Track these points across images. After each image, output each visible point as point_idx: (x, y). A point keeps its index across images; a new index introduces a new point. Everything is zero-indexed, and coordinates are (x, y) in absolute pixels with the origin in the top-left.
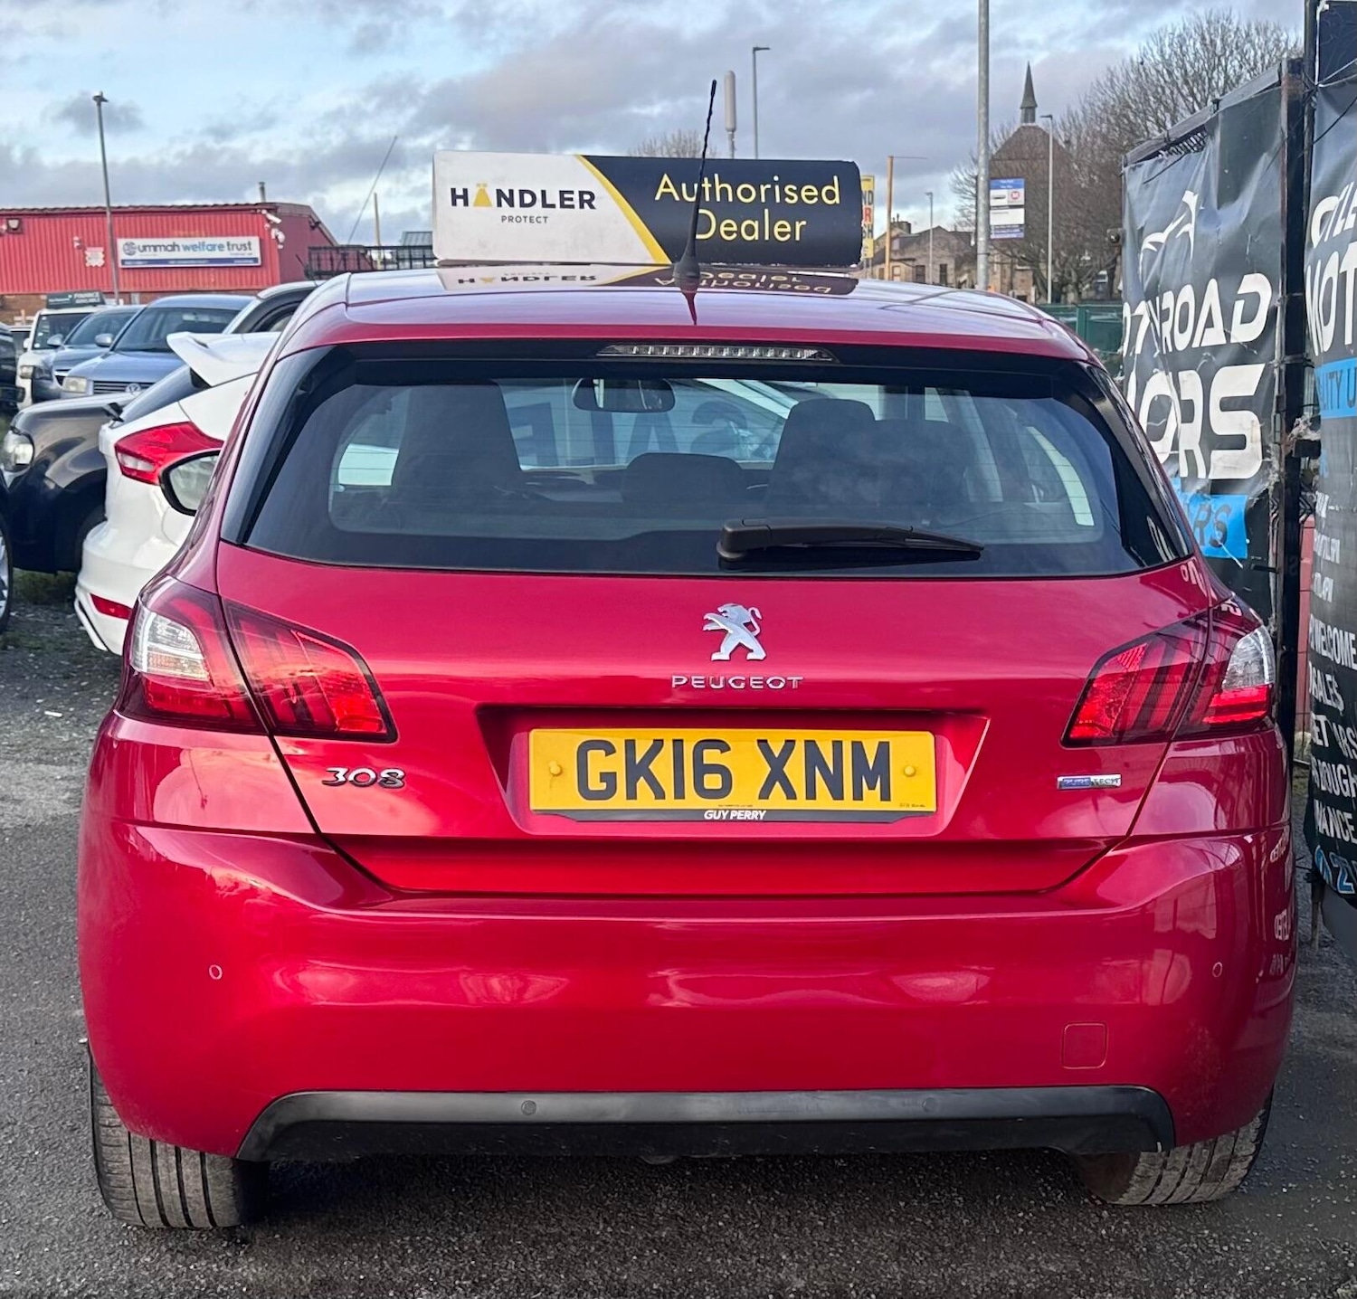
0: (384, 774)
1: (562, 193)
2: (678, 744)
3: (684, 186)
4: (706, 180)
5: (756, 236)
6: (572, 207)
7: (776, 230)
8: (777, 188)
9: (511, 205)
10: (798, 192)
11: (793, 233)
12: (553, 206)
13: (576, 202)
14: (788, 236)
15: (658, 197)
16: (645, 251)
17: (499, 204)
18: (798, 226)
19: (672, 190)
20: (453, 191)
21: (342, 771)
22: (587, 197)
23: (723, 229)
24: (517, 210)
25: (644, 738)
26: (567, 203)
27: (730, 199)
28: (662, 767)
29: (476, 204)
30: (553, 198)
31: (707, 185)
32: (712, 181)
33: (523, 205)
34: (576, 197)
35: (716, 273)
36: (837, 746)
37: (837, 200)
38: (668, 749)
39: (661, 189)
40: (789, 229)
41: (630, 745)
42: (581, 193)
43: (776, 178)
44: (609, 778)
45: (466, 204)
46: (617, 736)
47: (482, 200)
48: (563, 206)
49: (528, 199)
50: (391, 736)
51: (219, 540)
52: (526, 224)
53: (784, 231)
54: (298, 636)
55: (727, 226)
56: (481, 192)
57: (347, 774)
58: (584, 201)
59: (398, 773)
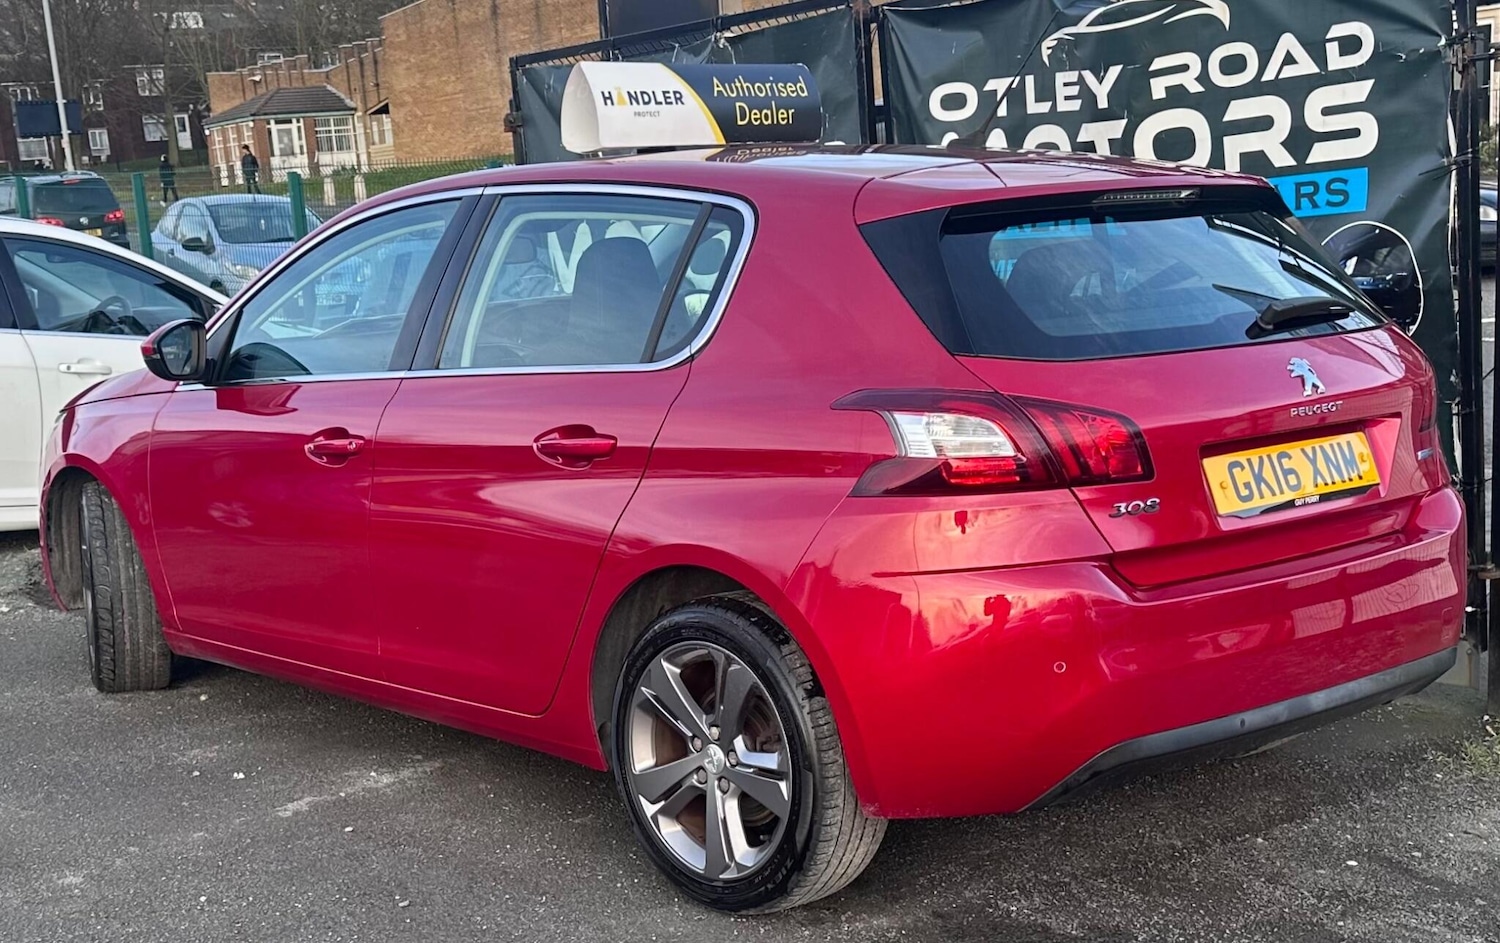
0: (1149, 503)
1: (664, 93)
2: (1269, 457)
3: (727, 85)
4: (736, 80)
5: (770, 122)
6: (671, 103)
7: (780, 116)
8: (774, 85)
9: (638, 103)
10: (785, 88)
11: (787, 118)
12: (661, 103)
13: (673, 100)
14: (786, 121)
15: (716, 94)
16: (713, 135)
17: (631, 103)
18: (791, 112)
19: (721, 88)
20: (603, 93)
21: (1123, 505)
22: (678, 96)
23: (753, 117)
24: (642, 108)
25: (1254, 455)
26: (668, 100)
27: (753, 94)
28: (1268, 474)
29: (619, 104)
30: (660, 98)
31: (738, 85)
32: (740, 82)
33: (645, 103)
34: (671, 95)
35: (750, 150)
36: (1331, 446)
37: (806, 94)
38: (1266, 460)
39: (716, 89)
40: (785, 116)
41: (1249, 460)
42: (675, 93)
43: (771, 78)
44: (1247, 485)
45: (612, 104)
46: (1241, 457)
47: (621, 102)
48: (667, 103)
49: (646, 99)
50: (1148, 474)
51: (953, 355)
52: (648, 117)
53: (783, 117)
54: (1076, 413)
55: (755, 114)
56: (619, 94)
57: (1127, 508)
58: (676, 99)
59: (1158, 500)
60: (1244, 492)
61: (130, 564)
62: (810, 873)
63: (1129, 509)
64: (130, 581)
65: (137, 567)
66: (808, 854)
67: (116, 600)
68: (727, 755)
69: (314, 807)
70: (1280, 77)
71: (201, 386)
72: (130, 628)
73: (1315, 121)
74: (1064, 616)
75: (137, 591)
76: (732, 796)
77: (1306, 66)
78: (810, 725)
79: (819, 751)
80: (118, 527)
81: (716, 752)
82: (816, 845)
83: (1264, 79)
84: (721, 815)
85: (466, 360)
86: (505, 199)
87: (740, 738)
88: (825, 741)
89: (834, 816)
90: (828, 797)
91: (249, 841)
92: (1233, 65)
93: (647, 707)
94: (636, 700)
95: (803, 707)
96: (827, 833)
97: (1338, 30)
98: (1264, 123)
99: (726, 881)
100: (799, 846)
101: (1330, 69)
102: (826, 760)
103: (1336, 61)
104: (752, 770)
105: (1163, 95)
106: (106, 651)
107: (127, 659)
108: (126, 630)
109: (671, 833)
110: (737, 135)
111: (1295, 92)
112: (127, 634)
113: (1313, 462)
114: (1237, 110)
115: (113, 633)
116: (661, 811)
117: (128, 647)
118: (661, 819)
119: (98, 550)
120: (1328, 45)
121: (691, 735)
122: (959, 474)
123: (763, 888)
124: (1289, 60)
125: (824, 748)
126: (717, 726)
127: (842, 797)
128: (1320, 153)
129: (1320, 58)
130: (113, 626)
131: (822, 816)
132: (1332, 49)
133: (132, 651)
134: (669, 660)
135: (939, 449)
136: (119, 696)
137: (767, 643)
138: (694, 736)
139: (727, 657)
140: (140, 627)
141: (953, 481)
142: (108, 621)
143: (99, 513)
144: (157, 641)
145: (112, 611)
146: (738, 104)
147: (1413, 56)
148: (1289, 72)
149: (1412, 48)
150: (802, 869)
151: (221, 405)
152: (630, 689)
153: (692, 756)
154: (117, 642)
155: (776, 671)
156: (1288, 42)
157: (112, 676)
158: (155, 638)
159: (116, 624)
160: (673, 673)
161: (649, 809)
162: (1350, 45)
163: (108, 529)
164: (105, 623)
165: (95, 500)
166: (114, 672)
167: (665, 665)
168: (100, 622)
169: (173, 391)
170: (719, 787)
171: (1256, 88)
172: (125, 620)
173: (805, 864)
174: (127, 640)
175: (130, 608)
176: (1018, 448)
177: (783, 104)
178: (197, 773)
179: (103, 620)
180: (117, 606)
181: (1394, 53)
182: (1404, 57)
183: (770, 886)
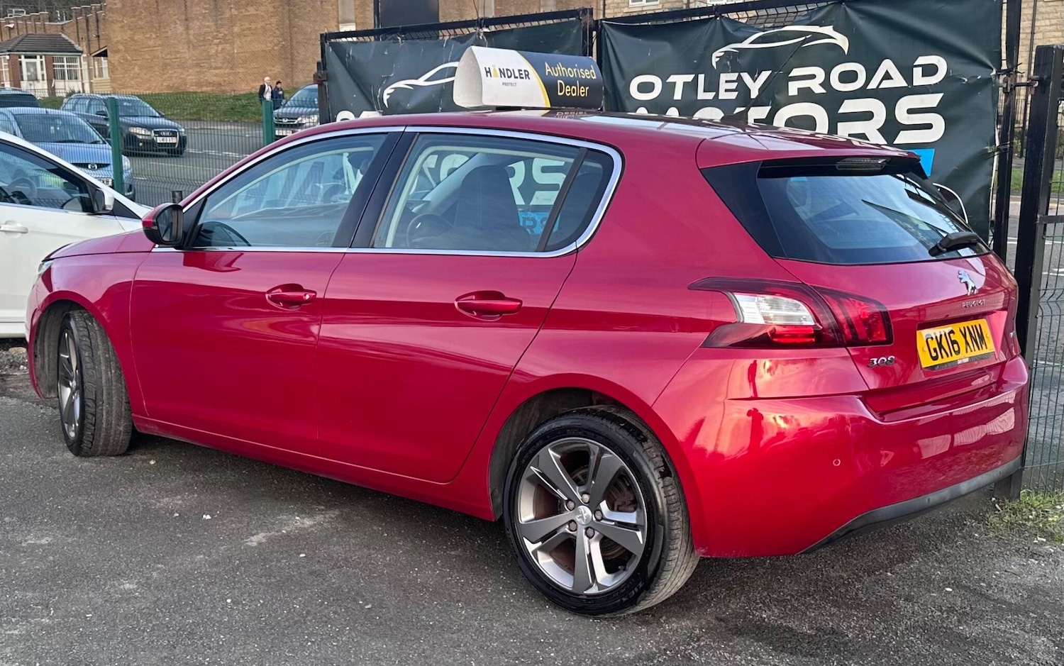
0: (889, 359)
1: (519, 71)
2: (944, 332)
3: (553, 68)
4: (558, 65)
5: (575, 94)
6: (523, 78)
7: (581, 91)
8: (578, 70)
9: (505, 77)
10: (584, 72)
11: (585, 93)
12: (517, 78)
13: (524, 76)
15: (547, 74)
16: (544, 101)
17: (501, 77)
18: (587, 89)
19: (550, 70)
20: (485, 69)
21: (875, 360)
22: (527, 73)
23: (567, 90)
24: (506, 80)
25: (937, 331)
26: (522, 76)
27: (567, 75)
28: (944, 343)
29: (494, 76)
30: (517, 74)
31: (559, 68)
32: (560, 66)
33: (509, 77)
34: (523, 72)
36: (972, 326)
37: (595, 77)
39: (547, 70)
41: (935, 334)
42: (525, 71)
43: (577, 66)
44: (935, 350)
45: (491, 75)
46: (931, 331)
47: (496, 76)
48: (521, 78)
49: (509, 74)
50: (889, 341)
51: (772, 258)
52: (510, 87)
53: (583, 91)
54: (851, 299)
55: (568, 89)
56: (494, 69)
57: (877, 361)
58: (526, 75)
59: (893, 357)
60: (934, 354)
61: (109, 369)
62: (654, 592)
63: (879, 362)
64: (109, 381)
65: (113, 371)
66: (655, 579)
67: (99, 393)
68: (594, 512)
69: (270, 540)
70: (880, 87)
71: (173, 250)
72: (107, 412)
73: (902, 116)
74: (831, 430)
75: (113, 388)
76: (596, 540)
77: (898, 81)
78: (663, 495)
79: (669, 512)
80: (100, 343)
81: (586, 511)
82: (661, 573)
83: (869, 87)
84: (587, 552)
85: (389, 243)
86: (421, 136)
87: (605, 502)
88: (672, 506)
89: (674, 555)
90: (672, 542)
91: (238, 562)
92: (848, 77)
93: (534, 480)
94: (526, 475)
95: (659, 483)
96: (669, 565)
97: (922, 60)
98: (868, 116)
99: (588, 596)
100: (649, 573)
101: (914, 84)
102: (673, 518)
103: (919, 80)
104: (613, 523)
105: (796, 94)
106: (89, 429)
107: (102, 434)
108: (104, 414)
109: (546, 563)
110: (558, 102)
111: (890, 98)
112: (104, 417)
113: (965, 336)
114: (848, 107)
115: (95, 415)
116: (540, 549)
117: (104, 426)
118: (540, 554)
119: (87, 358)
120: (914, 69)
121: (566, 499)
122: (780, 336)
123: (619, 601)
124: (887, 76)
125: (672, 510)
126: (588, 494)
127: (680, 542)
128: (904, 138)
129: (908, 76)
130: (96, 411)
131: (668, 554)
132: (917, 72)
133: (107, 429)
134: (554, 449)
135: (766, 318)
136: (90, 459)
137: (632, 440)
138: (569, 500)
139: (601, 449)
140: (114, 413)
141: (775, 340)
142: (92, 408)
143: (86, 333)
144: (124, 422)
145: (96, 401)
146: (559, 81)
147: (973, 81)
148: (886, 84)
149: (973, 75)
150: (649, 588)
151: (188, 262)
152: (522, 468)
153: (565, 514)
154: (97, 422)
155: (640, 459)
156: (887, 65)
157: (90, 446)
158: (123, 420)
159: (98, 410)
160: (555, 457)
161: (531, 547)
162: (930, 70)
163: (93, 345)
164: (90, 409)
165: (82, 324)
166: (92, 442)
167: (551, 452)
168: (87, 408)
169: (150, 252)
170: (586, 533)
171: (863, 93)
172: (104, 408)
173: (652, 585)
174: (104, 421)
175: (108, 399)
176: (817, 320)
177: (584, 83)
178: (177, 515)
179: (89, 406)
180: (99, 397)
181: (960, 77)
182: (966, 80)
183: (624, 599)
